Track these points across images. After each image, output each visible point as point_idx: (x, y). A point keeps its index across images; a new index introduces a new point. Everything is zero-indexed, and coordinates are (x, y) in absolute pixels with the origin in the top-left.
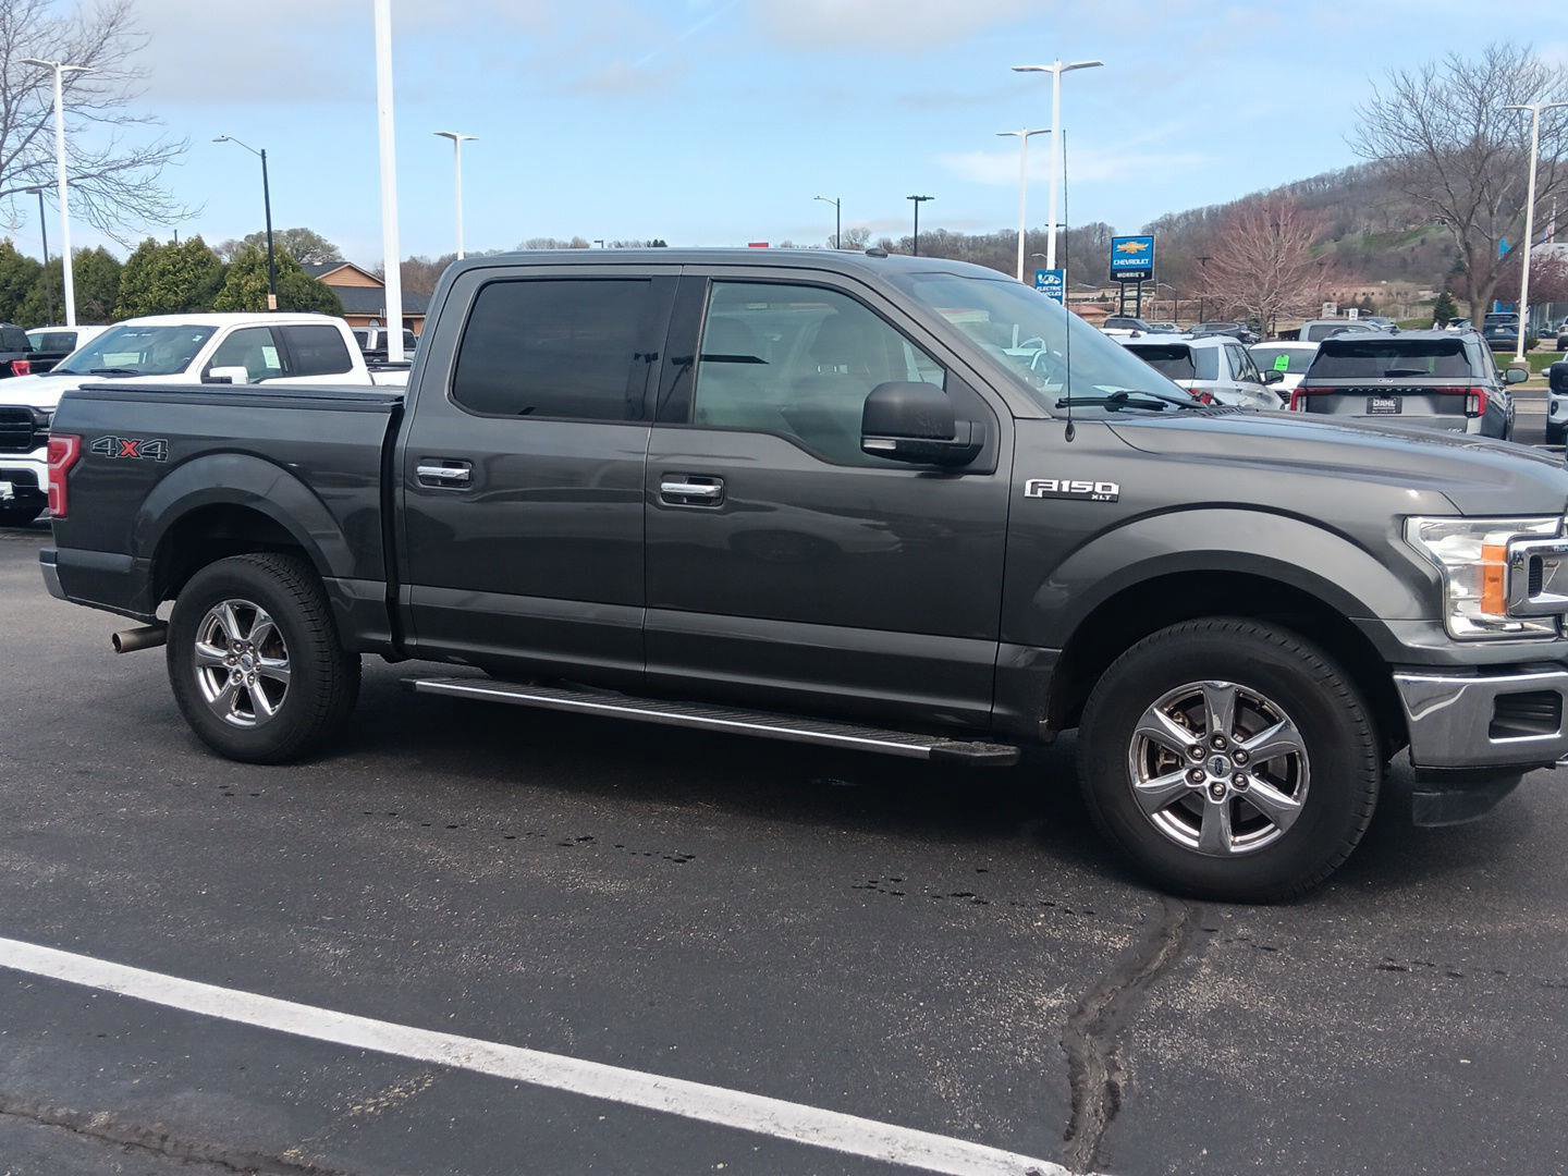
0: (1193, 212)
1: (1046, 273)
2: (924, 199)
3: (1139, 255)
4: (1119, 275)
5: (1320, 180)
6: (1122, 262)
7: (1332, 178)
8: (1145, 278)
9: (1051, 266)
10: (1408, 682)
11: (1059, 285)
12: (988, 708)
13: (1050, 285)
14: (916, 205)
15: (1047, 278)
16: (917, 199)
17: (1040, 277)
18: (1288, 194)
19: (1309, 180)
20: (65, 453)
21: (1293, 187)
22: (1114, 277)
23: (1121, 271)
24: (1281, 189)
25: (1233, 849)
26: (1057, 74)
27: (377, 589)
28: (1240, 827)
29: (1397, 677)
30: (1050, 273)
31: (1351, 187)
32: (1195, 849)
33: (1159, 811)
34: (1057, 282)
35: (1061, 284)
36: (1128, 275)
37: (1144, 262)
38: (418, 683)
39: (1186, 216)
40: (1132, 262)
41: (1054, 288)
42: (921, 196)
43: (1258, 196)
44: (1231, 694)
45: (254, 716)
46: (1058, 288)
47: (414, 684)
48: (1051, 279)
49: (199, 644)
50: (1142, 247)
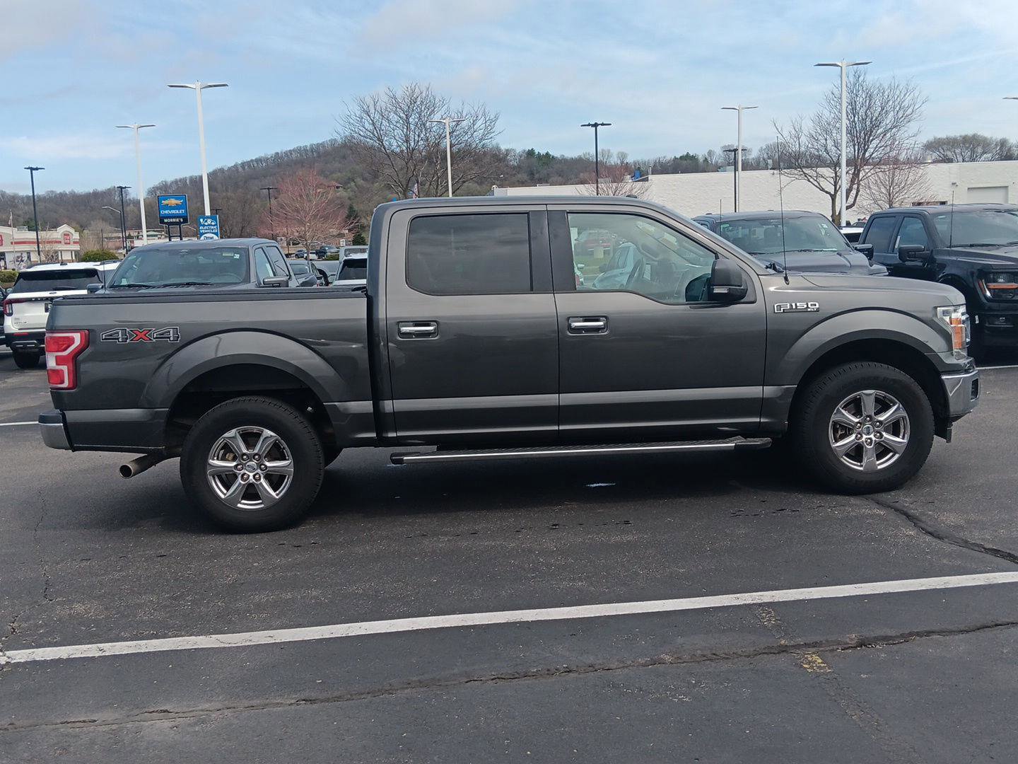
0: (180, 180)
1: (205, 218)
2: (37, 169)
3: (177, 207)
4: (166, 221)
5: (258, 160)
6: (166, 212)
7: (267, 160)
8: (183, 222)
9: (208, 213)
10: (948, 379)
11: (214, 225)
12: (758, 420)
13: (209, 225)
14: (32, 174)
15: (206, 221)
16: (32, 169)
17: (201, 220)
18: (240, 169)
19: (252, 161)
20: (73, 343)
21: (243, 165)
22: (162, 222)
23: (167, 218)
24: (236, 166)
25: (879, 467)
26: (198, 90)
27: (366, 406)
28: (879, 457)
29: (944, 377)
30: (208, 217)
31: (279, 165)
32: (861, 471)
33: (842, 457)
34: (213, 224)
35: (217, 225)
36: (172, 220)
37: (181, 212)
38: (405, 458)
39: (176, 182)
40: (173, 212)
41: (212, 227)
42: (35, 167)
43: (222, 170)
44: (873, 398)
45: (260, 501)
46: (215, 227)
47: (402, 459)
48: (209, 221)
49: (211, 461)
50: (179, 202)
